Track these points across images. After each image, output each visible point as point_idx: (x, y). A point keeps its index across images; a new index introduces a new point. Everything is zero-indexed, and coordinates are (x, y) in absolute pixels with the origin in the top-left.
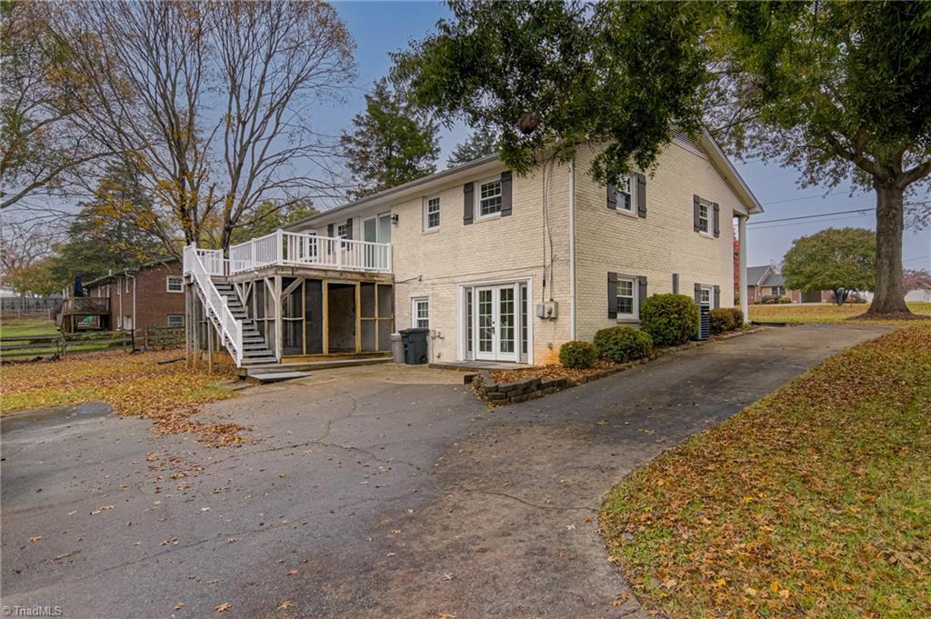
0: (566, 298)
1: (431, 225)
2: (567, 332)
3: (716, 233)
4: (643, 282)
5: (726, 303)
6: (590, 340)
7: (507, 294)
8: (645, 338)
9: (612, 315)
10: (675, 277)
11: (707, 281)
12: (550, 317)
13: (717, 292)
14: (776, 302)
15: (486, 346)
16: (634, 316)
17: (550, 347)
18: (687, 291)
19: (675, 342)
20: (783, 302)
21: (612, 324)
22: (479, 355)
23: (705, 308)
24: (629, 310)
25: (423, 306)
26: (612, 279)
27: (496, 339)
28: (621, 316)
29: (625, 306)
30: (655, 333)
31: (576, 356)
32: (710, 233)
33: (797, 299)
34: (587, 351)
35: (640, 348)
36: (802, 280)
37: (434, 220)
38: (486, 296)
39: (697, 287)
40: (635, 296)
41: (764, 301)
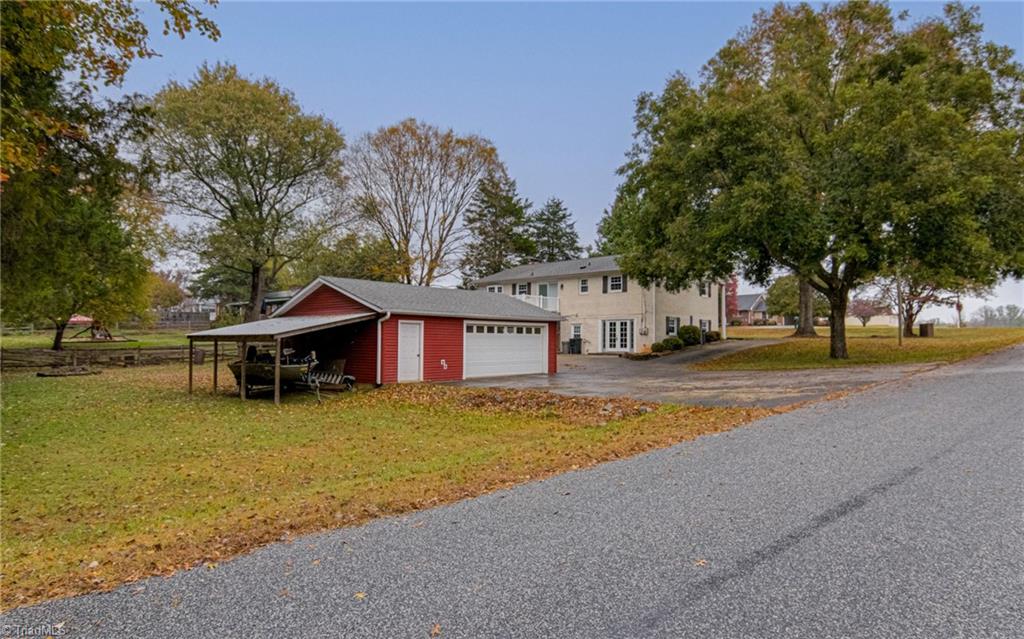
0: (652, 327)
1: (582, 291)
2: (652, 339)
3: (710, 296)
4: (678, 320)
5: (715, 328)
6: (661, 342)
7: (623, 324)
8: (681, 342)
9: (667, 333)
10: (691, 318)
11: (705, 318)
12: (644, 334)
13: (710, 322)
14: (765, 324)
15: (613, 346)
16: (675, 334)
17: (645, 345)
18: (696, 324)
19: (692, 344)
20: (770, 324)
21: (667, 337)
22: (608, 349)
23: (704, 331)
24: (673, 331)
25: (577, 328)
26: (668, 318)
27: (618, 343)
28: (671, 334)
29: (672, 330)
30: (684, 340)
31: (657, 348)
32: (707, 296)
33: (781, 322)
34: (662, 346)
35: (680, 345)
36: (779, 309)
37: (584, 289)
38: (613, 324)
39: (701, 321)
40: (675, 326)
41: (756, 323)
